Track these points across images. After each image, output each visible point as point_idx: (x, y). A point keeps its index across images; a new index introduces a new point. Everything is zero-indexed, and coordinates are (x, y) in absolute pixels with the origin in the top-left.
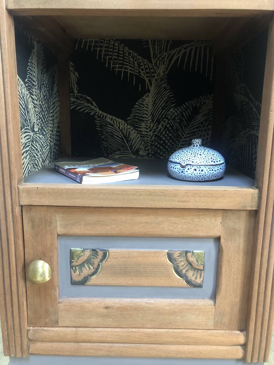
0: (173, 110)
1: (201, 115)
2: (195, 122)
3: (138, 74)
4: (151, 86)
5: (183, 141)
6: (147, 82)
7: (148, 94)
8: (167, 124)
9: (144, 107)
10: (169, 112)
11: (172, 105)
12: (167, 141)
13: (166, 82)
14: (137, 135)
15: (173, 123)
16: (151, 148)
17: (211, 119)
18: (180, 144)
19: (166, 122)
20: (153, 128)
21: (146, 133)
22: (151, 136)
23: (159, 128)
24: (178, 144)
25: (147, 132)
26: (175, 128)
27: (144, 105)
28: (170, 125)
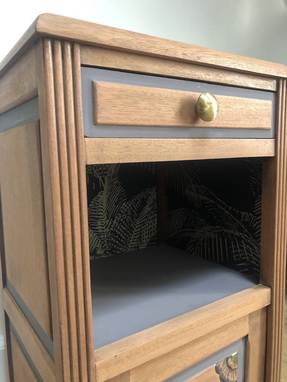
0: (125, 204)
1: (147, 206)
2: (144, 212)
3: (91, 173)
4: (104, 184)
5: (135, 232)
6: (100, 180)
7: (102, 191)
8: (121, 219)
9: (98, 204)
10: (122, 207)
11: (124, 200)
12: (122, 235)
13: (117, 179)
14: (94, 234)
15: (125, 216)
16: (107, 246)
17: (156, 208)
18: (133, 235)
19: (120, 217)
20: (108, 224)
21: (102, 231)
22: (107, 233)
23: (114, 224)
24: (131, 236)
25: (103, 229)
26: (128, 221)
27: (99, 203)
28: (123, 219)
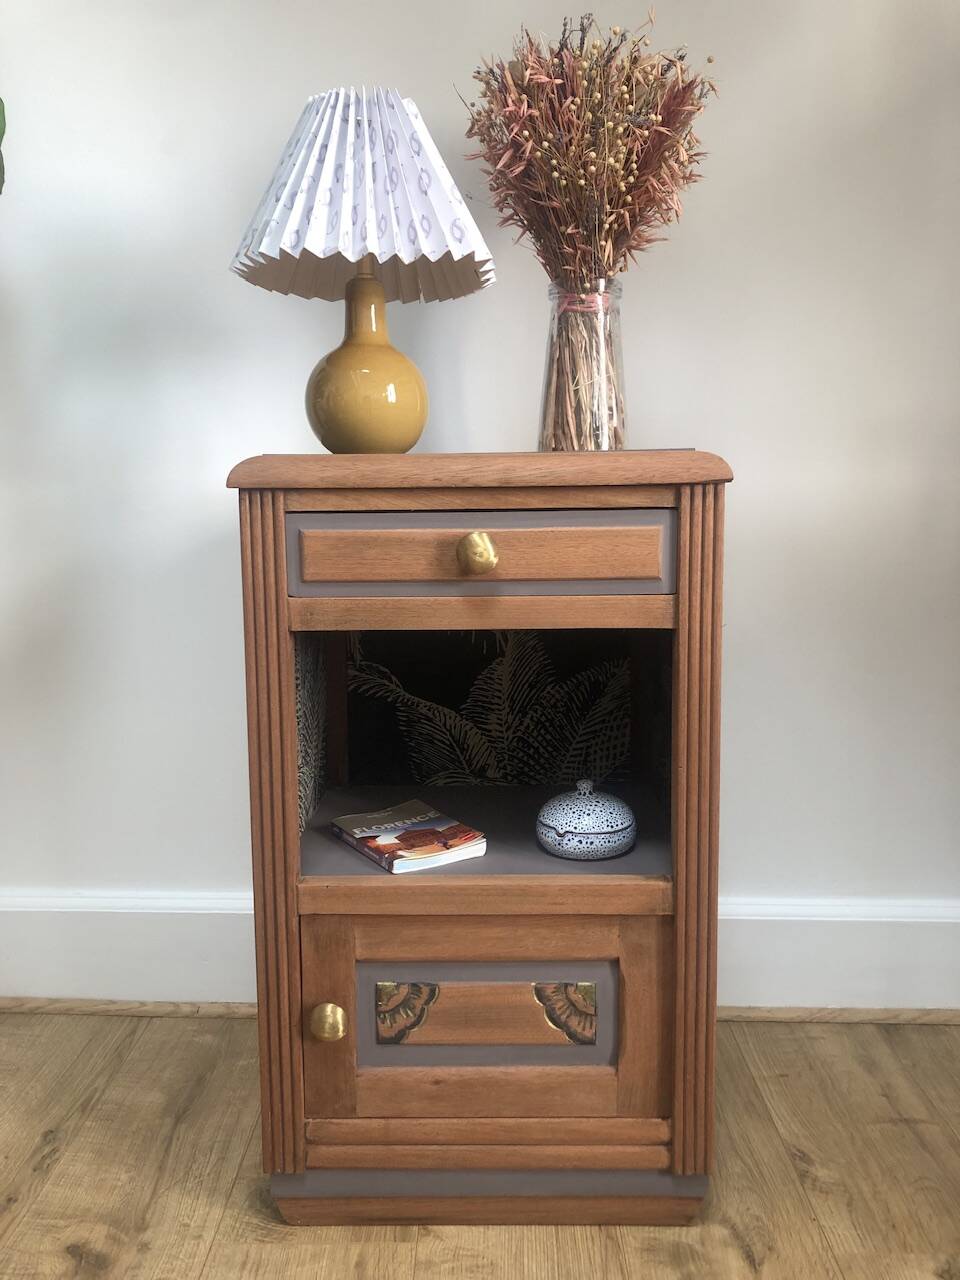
0: (552, 688)
1: (607, 698)
2: (597, 711)
5: (575, 749)
7: (500, 659)
8: (541, 716)
9: (492, 683)
10: (545, 693)
11: (550, 680)
12: (541, 750)
14: (481, 738)
15: (552, 713)
16: (509, 764)
17: (629, 705)
18: (568, 755)
19: (539, 712)
20: (512, 723)
21: (501, 735)
22: (510, 740)
23: (525, 724)
25: (502, 732)
26: (558, 723)
27: (494, 680)
28: (547, 717)
